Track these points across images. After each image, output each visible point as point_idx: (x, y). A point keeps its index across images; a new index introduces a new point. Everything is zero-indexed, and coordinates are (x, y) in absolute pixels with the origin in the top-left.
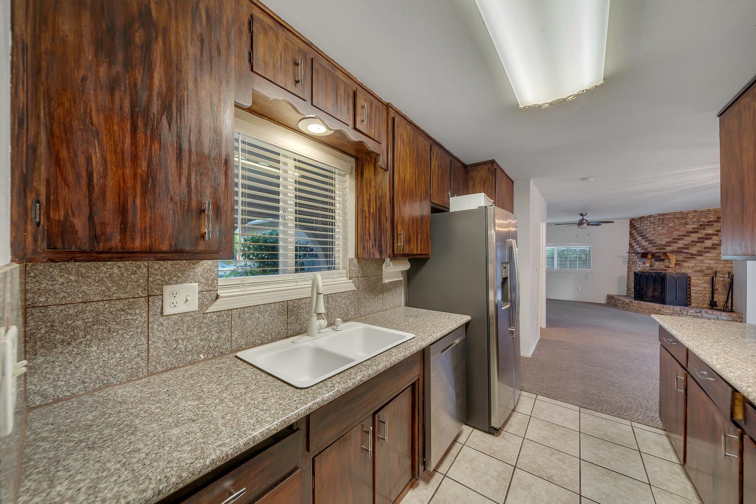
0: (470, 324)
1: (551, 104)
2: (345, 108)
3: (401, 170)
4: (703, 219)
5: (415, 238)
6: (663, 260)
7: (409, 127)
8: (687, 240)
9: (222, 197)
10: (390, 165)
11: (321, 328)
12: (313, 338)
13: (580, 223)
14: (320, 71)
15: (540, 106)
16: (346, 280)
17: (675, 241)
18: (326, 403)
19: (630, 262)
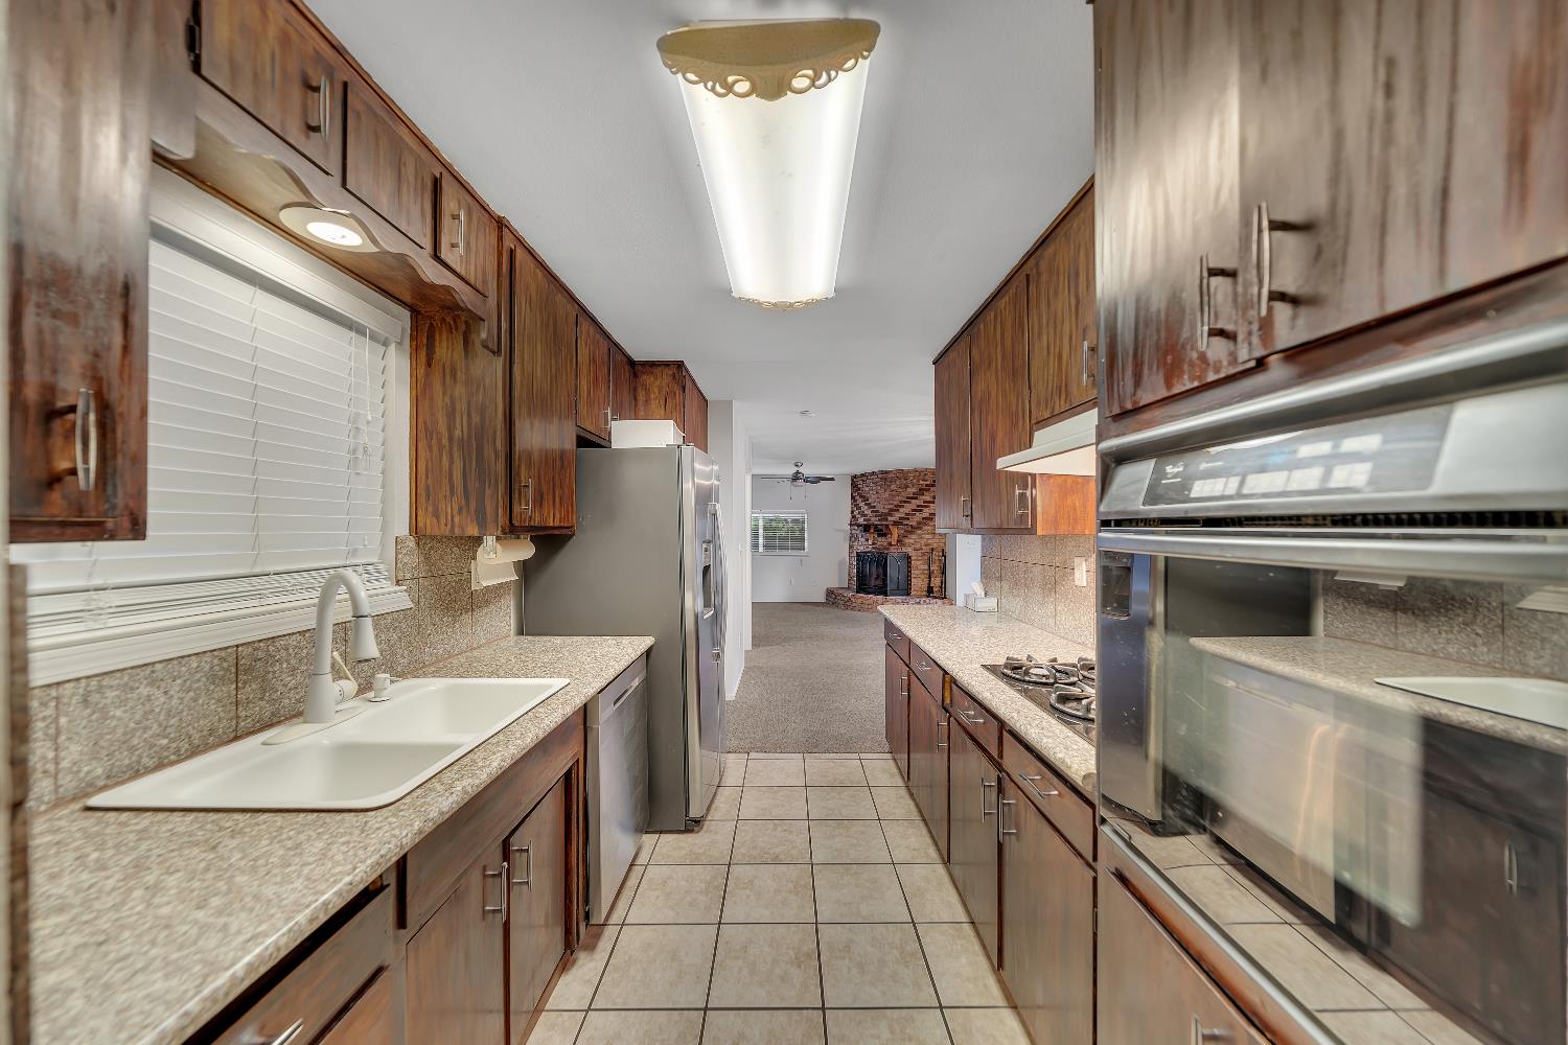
0: (654, 651)
1: (775, 305)
2: (415, 211)
3: (526, 357)
4: (921, 482)
5: (551, 497)
6: (885, 535)
7: (540, 274)
8: (907, 508)
9: (115, 381)
10: (506, 346)
11: (343, 698)
12: (321, 726)
13: (796, 477)
14: (363, 116)
15: (760, 304)
16: (388, 586)
17: (897, 508)
18: (447, 816)
19: (853, 538)
